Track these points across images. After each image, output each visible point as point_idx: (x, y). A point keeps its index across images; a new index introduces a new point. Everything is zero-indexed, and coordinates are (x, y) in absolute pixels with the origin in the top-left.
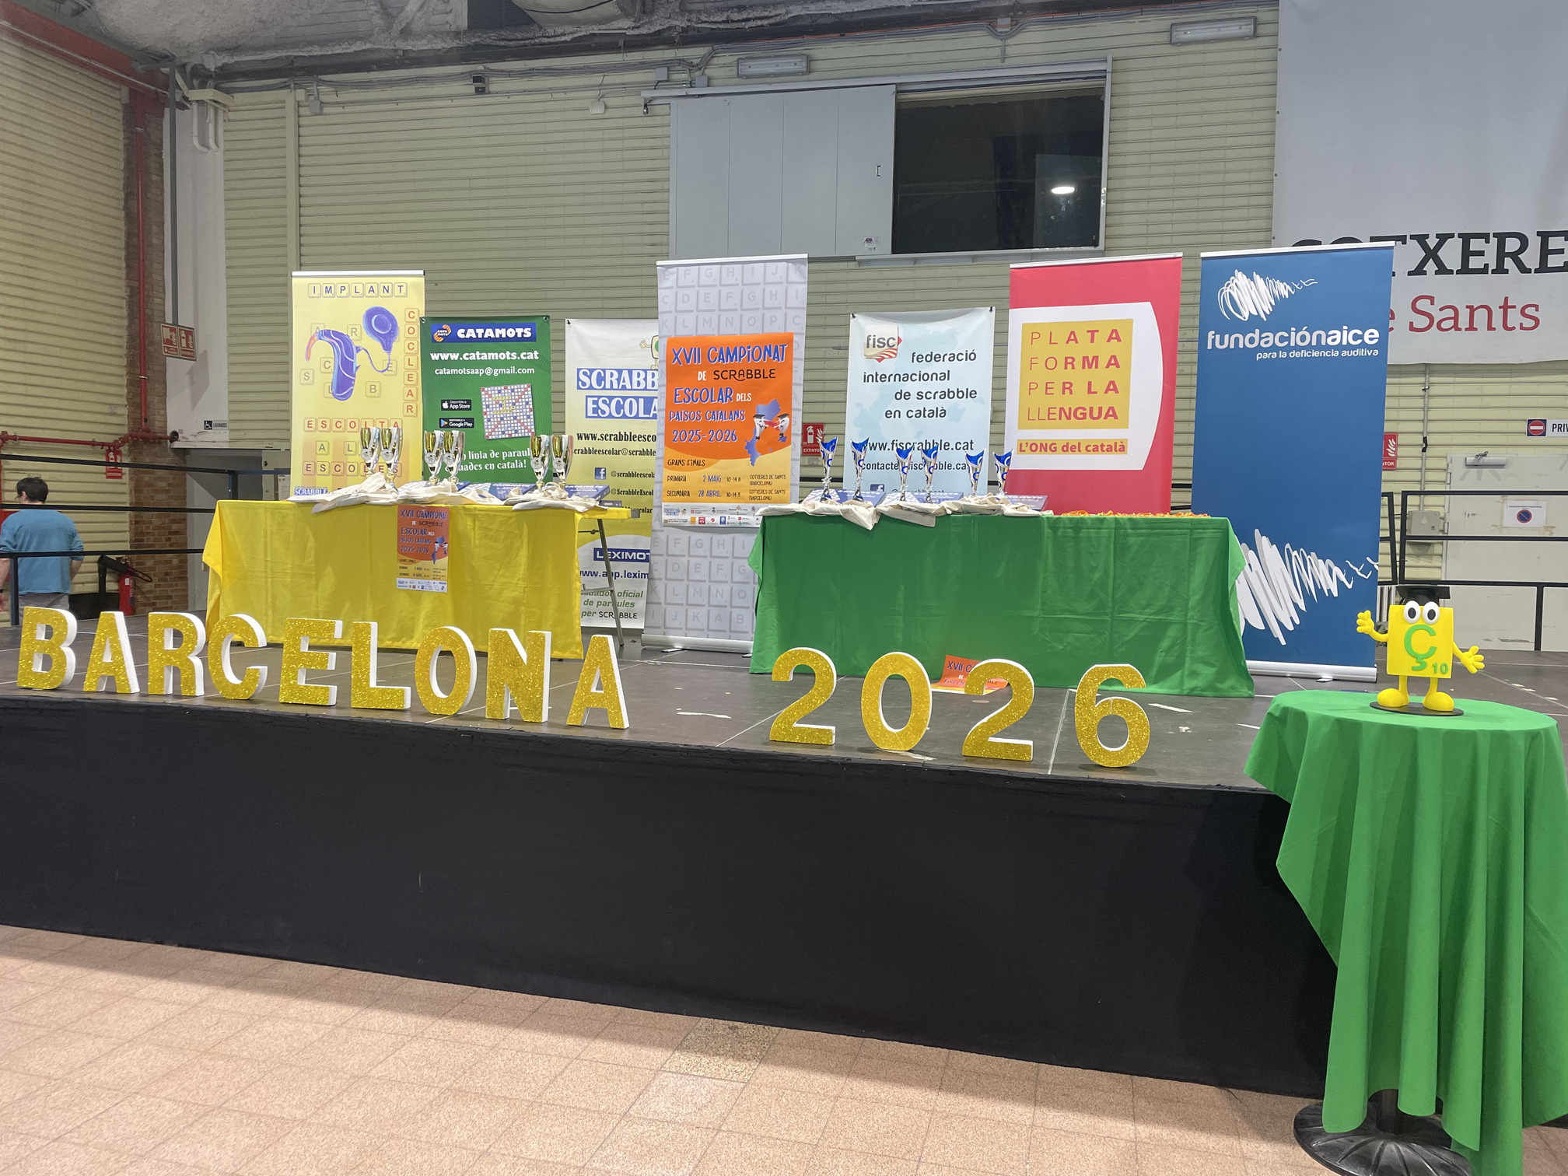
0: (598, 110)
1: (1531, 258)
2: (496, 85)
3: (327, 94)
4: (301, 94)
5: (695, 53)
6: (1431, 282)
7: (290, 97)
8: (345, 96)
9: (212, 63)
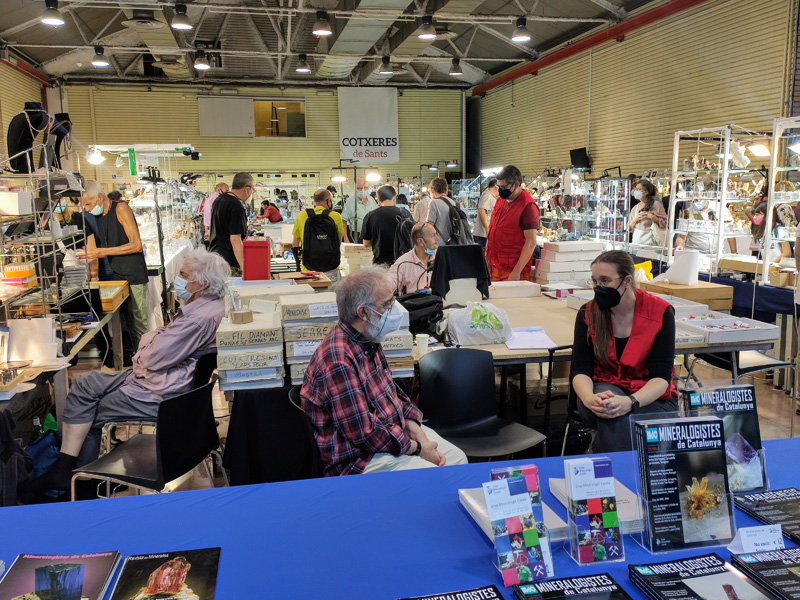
0: (183, 98)
1: (385, 143)
2: (153, 89)
3: (101, 87)
4: (94, 88)
5: (209, 86)
6: (368, 147)
7: (91, 88)
8: (107, 88)
9: (66, 78)
